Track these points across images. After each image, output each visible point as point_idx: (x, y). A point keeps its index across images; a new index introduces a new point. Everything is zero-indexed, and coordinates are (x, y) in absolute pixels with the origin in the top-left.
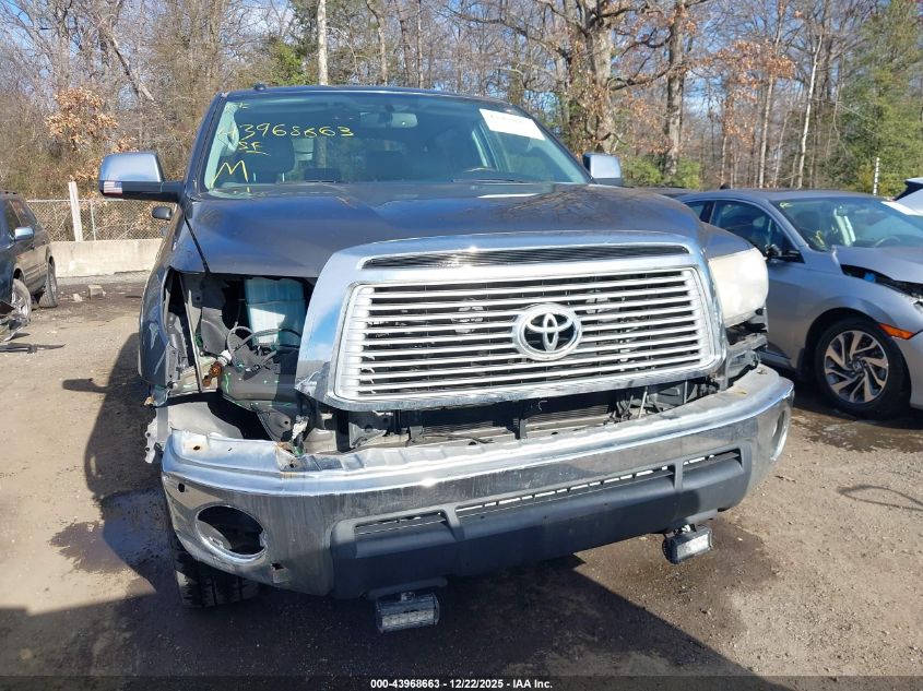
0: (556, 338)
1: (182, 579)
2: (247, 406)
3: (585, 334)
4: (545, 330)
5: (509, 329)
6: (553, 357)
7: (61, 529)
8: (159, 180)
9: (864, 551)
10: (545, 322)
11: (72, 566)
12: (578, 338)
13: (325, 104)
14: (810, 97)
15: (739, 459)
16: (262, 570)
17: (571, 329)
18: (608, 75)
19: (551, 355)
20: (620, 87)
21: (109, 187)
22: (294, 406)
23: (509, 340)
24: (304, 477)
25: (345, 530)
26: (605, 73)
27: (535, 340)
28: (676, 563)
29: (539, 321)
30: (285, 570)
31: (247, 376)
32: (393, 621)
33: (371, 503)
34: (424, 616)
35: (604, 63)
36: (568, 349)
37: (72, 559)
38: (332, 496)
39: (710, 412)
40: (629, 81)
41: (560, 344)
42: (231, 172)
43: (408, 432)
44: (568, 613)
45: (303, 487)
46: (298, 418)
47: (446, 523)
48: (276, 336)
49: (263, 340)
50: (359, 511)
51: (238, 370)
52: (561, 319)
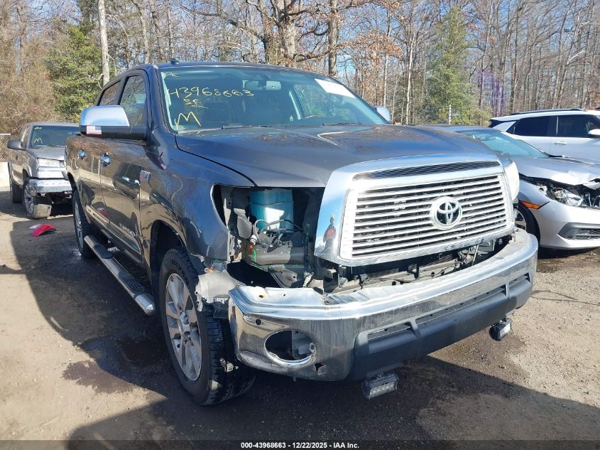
0: (452, 216)
1: (215, 385)
2: (266, 269)
3: (464, 213)
4: (446, 212)
5: (428, 212)
6: (449, 227)
7: (65, 368)
8: (128, 125)
9: (559, 326)
10: (446, 207)
11: (93, 392)
12: (460, 216)
13: (219, 74)
14: (410, 68)
15: (528, 279)
16: (308, 368)
17: (457, 211)
18: (293, 52)
19: (450, 226)
20: (302, 60)
21: (90, 130)
22: (302, 267)
23: (427, 219)
24: (339, 307)
25: (363, 337)
26: (292, 51)
27: (442, 218)
28: (499, 340)
29: (443, 207)
30: (325, 366)
31: (270, 250)
32: (375, 391)
33: (378, 320)
34: (389, 387)
35: (291, 44)
36: (457, 222)
37: (90, 387)
38: (353, 319)
39: (515, 254)
40: (308, 56)
41: (454, 220)
42: (187, 120)
43: (359, 278)
44: (431, 378)
45: (341, 314)
46: (306, 274)
47: (411, 329)
48: (278, 225)
49: (273, 227)
50: (372, 325)
51: (263, 247)
52: (453, 205)
